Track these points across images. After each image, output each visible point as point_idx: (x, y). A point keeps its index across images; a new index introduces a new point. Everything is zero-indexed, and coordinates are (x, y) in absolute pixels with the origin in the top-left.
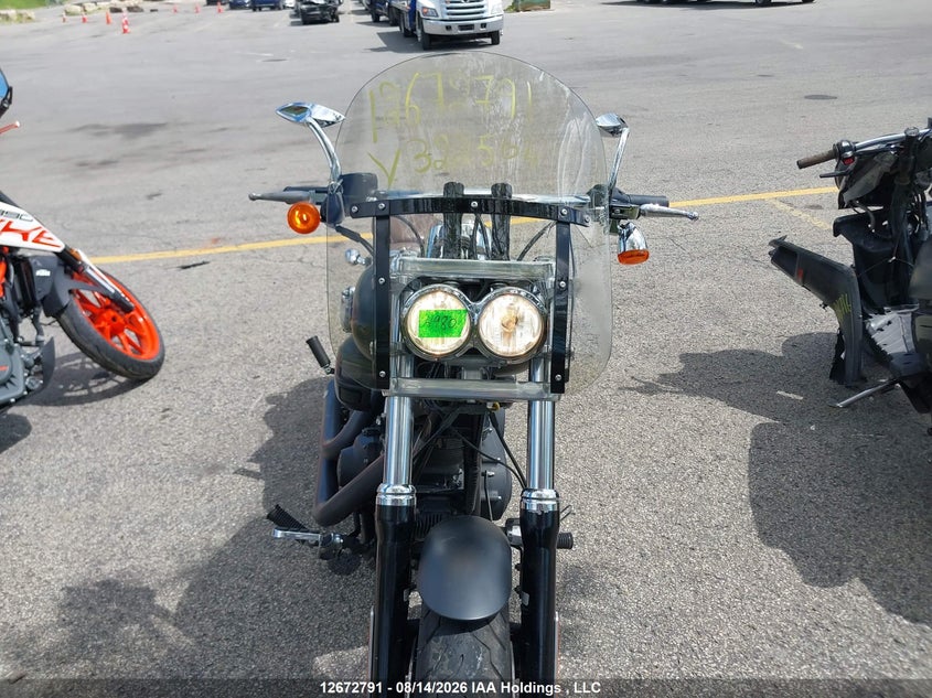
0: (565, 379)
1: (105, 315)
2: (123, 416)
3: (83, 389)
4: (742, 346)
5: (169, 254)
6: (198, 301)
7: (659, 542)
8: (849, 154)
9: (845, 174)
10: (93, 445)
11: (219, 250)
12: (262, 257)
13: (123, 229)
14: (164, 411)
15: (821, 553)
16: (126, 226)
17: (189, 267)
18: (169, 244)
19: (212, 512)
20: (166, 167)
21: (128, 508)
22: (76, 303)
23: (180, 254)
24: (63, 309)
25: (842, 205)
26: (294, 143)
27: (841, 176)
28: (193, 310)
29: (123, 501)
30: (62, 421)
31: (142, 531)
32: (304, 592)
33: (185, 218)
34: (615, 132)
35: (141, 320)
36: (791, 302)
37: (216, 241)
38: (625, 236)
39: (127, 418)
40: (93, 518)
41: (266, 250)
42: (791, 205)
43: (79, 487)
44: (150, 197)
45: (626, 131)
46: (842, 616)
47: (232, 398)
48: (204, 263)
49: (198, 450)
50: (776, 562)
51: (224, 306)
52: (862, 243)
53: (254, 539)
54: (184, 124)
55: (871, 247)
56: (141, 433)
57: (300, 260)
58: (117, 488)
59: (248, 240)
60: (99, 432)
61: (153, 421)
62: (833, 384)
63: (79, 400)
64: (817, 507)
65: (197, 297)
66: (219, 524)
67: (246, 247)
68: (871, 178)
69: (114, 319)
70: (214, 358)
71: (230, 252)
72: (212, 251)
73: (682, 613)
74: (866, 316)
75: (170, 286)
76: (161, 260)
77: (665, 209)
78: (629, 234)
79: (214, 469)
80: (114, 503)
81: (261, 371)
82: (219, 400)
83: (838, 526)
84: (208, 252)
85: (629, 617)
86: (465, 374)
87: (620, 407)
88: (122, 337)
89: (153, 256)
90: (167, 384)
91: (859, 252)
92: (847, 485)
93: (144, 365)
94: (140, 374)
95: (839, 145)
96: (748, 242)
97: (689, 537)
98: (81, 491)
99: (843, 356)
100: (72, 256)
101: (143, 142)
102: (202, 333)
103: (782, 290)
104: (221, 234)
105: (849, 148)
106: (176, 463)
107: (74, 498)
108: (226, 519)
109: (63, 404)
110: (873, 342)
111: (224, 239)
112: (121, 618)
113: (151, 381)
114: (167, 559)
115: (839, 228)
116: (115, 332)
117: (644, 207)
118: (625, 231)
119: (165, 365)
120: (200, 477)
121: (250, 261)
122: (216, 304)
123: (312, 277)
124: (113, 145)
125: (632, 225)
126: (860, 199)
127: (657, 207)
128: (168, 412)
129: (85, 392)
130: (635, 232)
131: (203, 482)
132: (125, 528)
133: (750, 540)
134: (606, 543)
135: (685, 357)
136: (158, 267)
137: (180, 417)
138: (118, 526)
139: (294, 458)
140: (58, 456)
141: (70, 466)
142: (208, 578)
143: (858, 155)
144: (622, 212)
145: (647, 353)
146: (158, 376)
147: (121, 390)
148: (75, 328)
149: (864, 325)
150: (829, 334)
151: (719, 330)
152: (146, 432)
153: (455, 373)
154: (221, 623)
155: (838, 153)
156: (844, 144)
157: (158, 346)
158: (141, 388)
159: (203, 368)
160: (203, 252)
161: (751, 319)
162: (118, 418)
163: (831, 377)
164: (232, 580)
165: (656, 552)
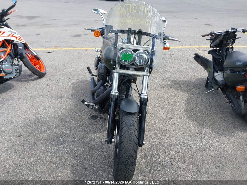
0: (152, 71)
1: (33, 60)
2: (37, 85)
3: (26, 78)
4: (185, 79)
5: (44, 49)
6: (53, 60)
7: (164, 117)
8: (213, 34)
9: (212, 39)
10: (30, 91)
11: (57, 49)
12: (68, 51)
13: (31, 42)
14: (47, 84)
15: (200, 121)
16: (32, 42)
17: (50, 52)
18: (44, 47)
19: (62, 106)
20: (40, 28)
21: (41, 104)
22: (27, 56)
23: (47, 49)
24: (24, 57)
25: (211, 47)
26: (74, 25)
27: (211, 40)
28: (52, 63)
29: (40, 103)
30: (22, 85)
31: (45, 109)
32: (85, 122)
33: (47, 41)
34: (164, 21)
35: (41, 63)
36: (197, 71)
37: (56, 47)
38: (165, 44)
39: (38, 85)
40: (33, 106)
41: (69, 50)
42: (199, 49)
43: (29, 99)
44: (37, 35)
45: (167, 21)
46: (203, 132)
47: (64, 83)
48: (53, 52)
49: (57, 93)
50: (190, 122)
51: (59, 62)
52: (214, 56)
53: (72, 112)
54: (44, 17)
55: (216, 57)
56: (42, 89)
57: (78, 53)
58: (38, 100)
59: (64, 47)
60: (32, 88)
61: (45, 86)
62: (205, 88)
63: (25, 81)
64: (200, 112)
65: (52, 60)
66: (64, 108)
67: (64, 49)
68: (218, 41)
69: (35, 62)
70: (59, 73)
71: (60, 50)
72: (55, 49)
73: (169, 130)
74: (214, 73)
75: (45, 57)
76: (42, 50)
77: (173, 39)
78: (166, 43)
79: (61, 97)
80: (37, 103)
81: (70, 77)
82: (61, 83)
83: (204, 116)
84: (54, 49)
85: (158, 130)
86: (130, 69)
87: (157, 90)
88: (37, 66)
89: (40, 49)
90: (47, 79)
91: (214, 58)
92: (206, 108)
93: (42, 73)
94: (41, 75)
95: (211, 32)
96: (188, 57)
97: (171, 116)
98: (29, 100)
99: (208, 82)
100: (26, 45)
101: (33, 21)
102: (55, 68)
103: (196, 68)
104: (57, 45)
105: (213, 33)
106: (52, 95)
107: (28, 102)
108: (65, 107)
109: (22, 81)
110: (215, 79)
111: (58, 47)
112: (43, 126)
113: (43, 78)
114: (52, 115)
115: (210, 52)
116: (35, 65)
117: (169, 38)
118: (165, 43)
119: (46, 74)
120: (58, 99)
121: (65, 52)
122: (58, 62)
123: (81, 57)
124: (25, 21)
125: (166, 42)
126: (215, 46)
127: (172, 38)
128: (48, 85)
129: (26, 79)
130: (167, 43)
131: (59, 100)
132: (41, 108)
133: (185, 118)
134: (153, 116)
135: (172, 81)
136: (41, 52)
137: (51, 86)
138: (39, 108)
139: (81, 96)
140: (22, 92)
141: (25, 95)
142: (62, 119)
143: (215, 35)
144: (165, 38)
145: (163, 79)
146: (45, 77)
147: (36, 79)
148: (27, 62)
149: (213, 75)
150: (205, 78)
151: (180, 76)
152: (43, 89)
153: (128, 69)
154: (66, 128)
155: (211, 34)
156: (212, 32)
157: (45, 70)
158: (41, 79)
159: (56, 76)
160: (53, 49)
161: (188, 74)
162: (36, 85)
163: (205, 87)
164: (68, 120)
165: (164, 118)
